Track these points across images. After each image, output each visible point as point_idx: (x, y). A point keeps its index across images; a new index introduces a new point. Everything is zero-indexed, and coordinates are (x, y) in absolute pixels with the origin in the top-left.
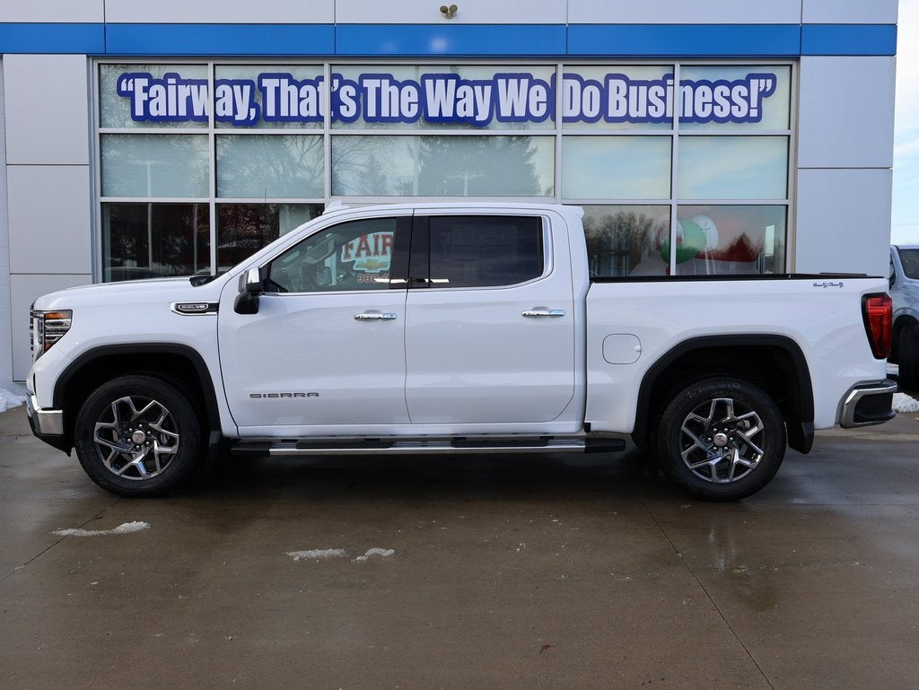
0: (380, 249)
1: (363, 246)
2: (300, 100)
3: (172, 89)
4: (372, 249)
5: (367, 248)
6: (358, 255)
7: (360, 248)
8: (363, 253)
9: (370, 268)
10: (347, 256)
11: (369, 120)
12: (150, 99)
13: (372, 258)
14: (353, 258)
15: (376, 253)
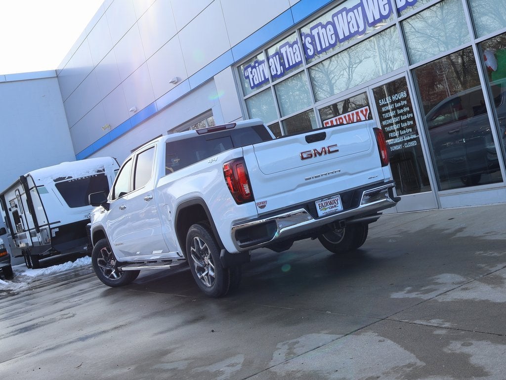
2: (294, 53)
3: (257, 68)
11: (319, 53)
12: (253, 76)
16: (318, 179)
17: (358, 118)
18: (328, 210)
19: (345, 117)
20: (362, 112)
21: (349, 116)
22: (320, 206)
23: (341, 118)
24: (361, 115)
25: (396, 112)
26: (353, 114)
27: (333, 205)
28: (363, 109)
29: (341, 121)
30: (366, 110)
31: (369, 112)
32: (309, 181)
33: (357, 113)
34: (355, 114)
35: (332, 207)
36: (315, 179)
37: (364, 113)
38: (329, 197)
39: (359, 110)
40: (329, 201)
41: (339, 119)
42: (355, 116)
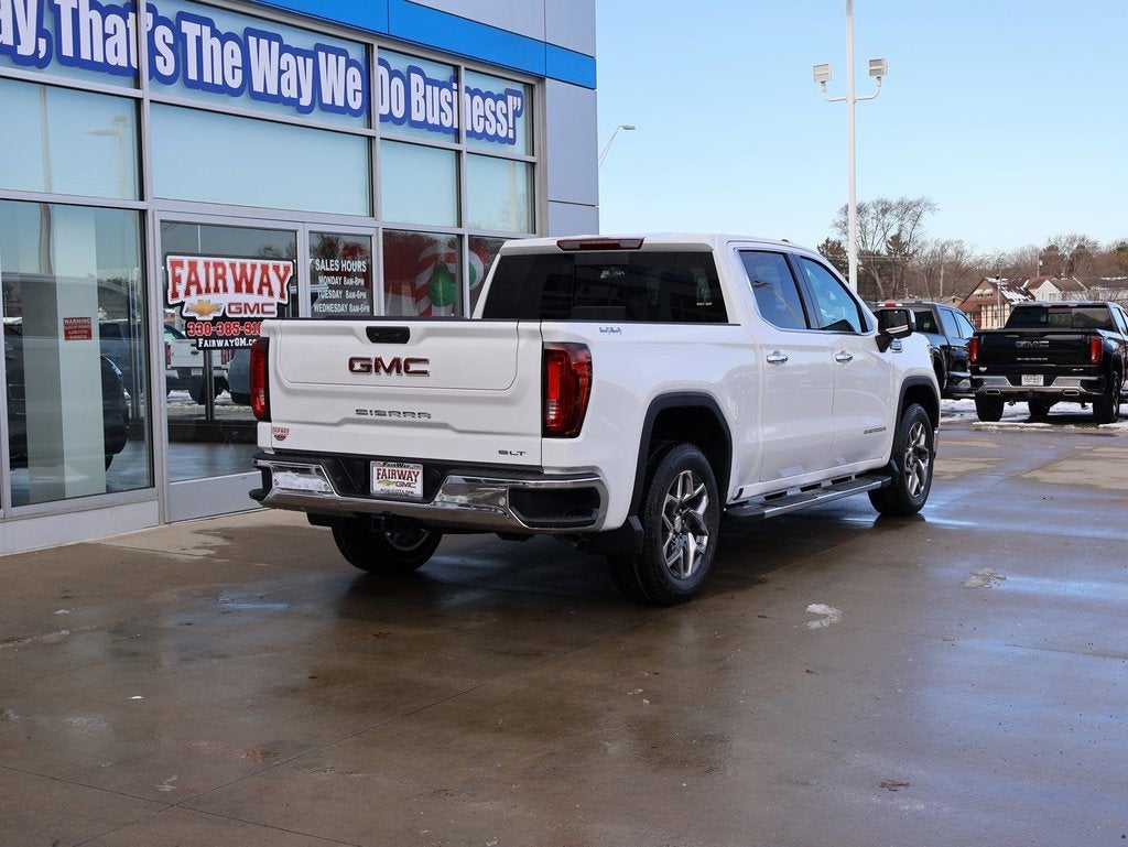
0: (212, 285)
1: (193, 278)
4: (203, 285)
5: (197, 282)
6: (188, 293)
7: (189, 283)
8: (193, 289)
9: (202, 314)
10: (175, 295)
11: (190, 84)
13: (204, 297)
14: (182, 297)
15: (208, 290)
16: (380, 418)
17: (265, 280)
18: (393, 488)
19: (233, 266)
20: (276, 268)
21: (243, 266)
22: (379, 474)
23: (222, 265)
24: (272, 274)
25: (344, 294)
26: (254, 267)
27: (406, 482)
28: (282, 264)
29: (220, 271)
30: (287, 269)
31: (291, 274)
32: (361, 417)
33: (265, 269)
34: (259, 267)
35: (402, 485)
36: (374, 417)
37: (282, 273)
38: (401, 461)
39: (271, 263)
40: (400, 469)
41: (216, 265)
42: (258, 273)
